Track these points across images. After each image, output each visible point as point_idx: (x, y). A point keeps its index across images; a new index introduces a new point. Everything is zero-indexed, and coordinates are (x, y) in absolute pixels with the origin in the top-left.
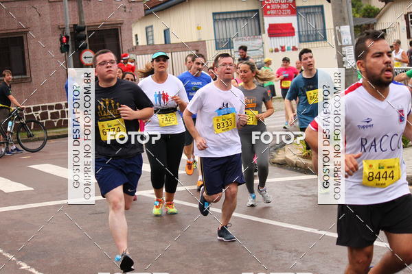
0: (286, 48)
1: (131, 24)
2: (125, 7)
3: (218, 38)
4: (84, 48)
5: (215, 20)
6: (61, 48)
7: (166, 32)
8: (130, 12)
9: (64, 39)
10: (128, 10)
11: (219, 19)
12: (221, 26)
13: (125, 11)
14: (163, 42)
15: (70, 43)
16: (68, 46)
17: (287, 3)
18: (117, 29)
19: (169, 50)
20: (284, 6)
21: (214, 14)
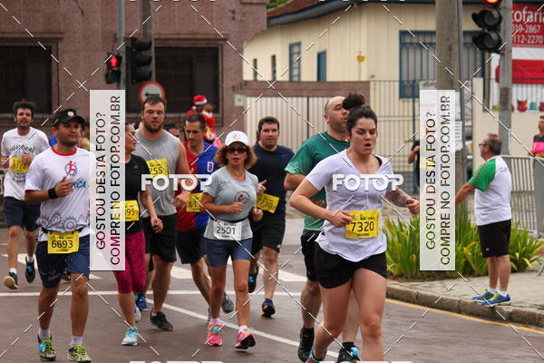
0: (528, 105)
1: (242, 42)
2: (233, 12)
3: (405, 78)
4: (146, 79)
5: (403, 45)
6: (106, 76)
7: (321, 57)
8: (241, 21)
9: (114, 61)
10: (238, 17)
11: (411, 44)
12: (413, 55)
13: (234, 18)
14: (315, 79)
15: (123, 69)
16: (118, 73)
17: (538, 23)
18: (217, 49)
19: (305, 93)
20: (532, 29)
21: (403, 34)
